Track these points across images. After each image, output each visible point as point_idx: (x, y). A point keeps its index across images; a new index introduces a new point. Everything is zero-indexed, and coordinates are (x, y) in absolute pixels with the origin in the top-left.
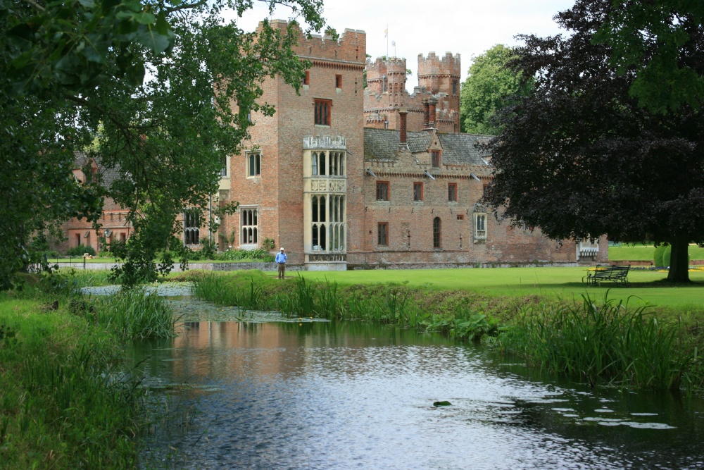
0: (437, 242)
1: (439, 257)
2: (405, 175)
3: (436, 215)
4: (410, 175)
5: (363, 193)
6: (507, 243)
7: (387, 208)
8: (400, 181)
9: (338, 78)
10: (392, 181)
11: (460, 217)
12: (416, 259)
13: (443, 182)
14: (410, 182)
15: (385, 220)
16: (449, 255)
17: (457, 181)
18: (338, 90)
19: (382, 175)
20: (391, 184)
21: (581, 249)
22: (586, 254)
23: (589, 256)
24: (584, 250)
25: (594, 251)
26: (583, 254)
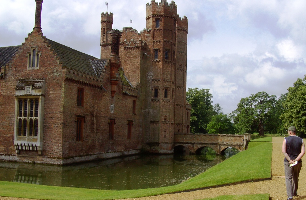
21: (16, 142)
22: (24, 148)
23: (30, 150)
24: (19, 144)
25: (34, 145)
26: (20, 148)
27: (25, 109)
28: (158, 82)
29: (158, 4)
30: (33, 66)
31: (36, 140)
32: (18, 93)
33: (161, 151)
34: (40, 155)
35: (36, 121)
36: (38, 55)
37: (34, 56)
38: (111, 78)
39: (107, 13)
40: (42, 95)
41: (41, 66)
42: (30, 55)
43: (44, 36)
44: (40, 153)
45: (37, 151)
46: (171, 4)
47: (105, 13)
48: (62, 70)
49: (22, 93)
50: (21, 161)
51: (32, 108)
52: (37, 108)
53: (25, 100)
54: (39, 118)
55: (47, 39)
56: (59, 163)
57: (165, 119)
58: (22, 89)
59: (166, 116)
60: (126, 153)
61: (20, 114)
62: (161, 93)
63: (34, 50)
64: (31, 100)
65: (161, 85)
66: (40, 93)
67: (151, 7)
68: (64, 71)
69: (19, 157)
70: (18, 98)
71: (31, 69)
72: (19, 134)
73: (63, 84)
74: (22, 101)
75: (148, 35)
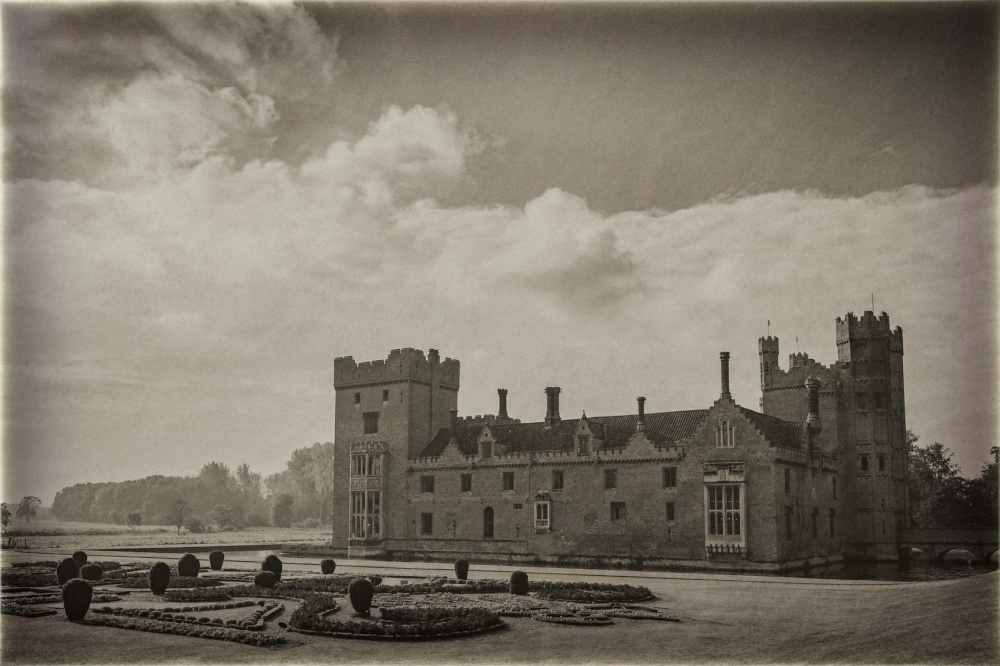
0: (489, 532)
1: (488, 546)
2: (451, 468)
3: (488, 504)
4: (456, 468)
5: (407, 487)
6: (584, 534)
7: (431, 499)
8: (446, 474)
9: (386, 393)
10: (437, 475)
11: (518, 506)
12: (461, 548)
13: (496, 473)
14: (457, 476)
15: (428, 510)
16: (500, 544)
17: (515, 469)
18: (385, 403)
19: (425, 470)
20: (436, 478)
21: (708, 543)
22: (720, 550)
23: (729, 553)
24: (714, 545)
25: (736, 546)
26: (714, 550)
27: (720, 498)
28: (866, 445)
29: (859, 320)
30: (725, 444)
31: (739, 540)
32: (707, 479)
33: (879, 557)
34: (743, 559)
35: (737, 515)
36: (731, 429)
37: (725, 431)
38: (811, 449)
39: (770, 338)
40: (745, 482)
41: (737, 444)
42: (719, 430)
43: (737, 403)
44: (744, 556)
45: (740, 553)
46: (880, 317)
47: (766, 338)
48: (771, 449)
49: (714, 479)
50: (716, 567)
51: (729, 498)
52: (737, 497)
53: (720, 489)
54: (742, 511)
55: (742, 409)
56: (773, 569)
57: (882, 505)
58: (715, 473)
59: (883, 500)
60: (831, 559)
61: (712, 506)
62: (874, 462)
63: (725, 423)
64: (728, 490)
65: (872, 451)
66: (742, 479)
67: (846, 324)
68: (774, 449)
69: (711, 562)
70: (708, 486)
71: (722, 447)
72: (712, 531)
73: (773, 467)
74: (713, 489)
75: (844, 371)
